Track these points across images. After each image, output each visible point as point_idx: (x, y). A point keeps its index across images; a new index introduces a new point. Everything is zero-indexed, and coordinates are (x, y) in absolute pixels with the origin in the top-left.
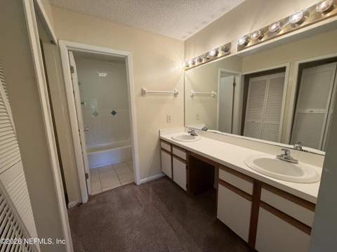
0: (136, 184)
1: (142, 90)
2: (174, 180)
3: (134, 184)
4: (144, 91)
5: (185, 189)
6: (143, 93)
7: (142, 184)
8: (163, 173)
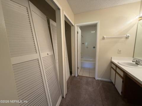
0: (95, 79)
1: (103, 37)
2: (115, 86)
3: (94, 78)
4: (104, 37)
5: (120, 94)
6: (103, 38)
7: (98, 80)
8: (111, 80)
